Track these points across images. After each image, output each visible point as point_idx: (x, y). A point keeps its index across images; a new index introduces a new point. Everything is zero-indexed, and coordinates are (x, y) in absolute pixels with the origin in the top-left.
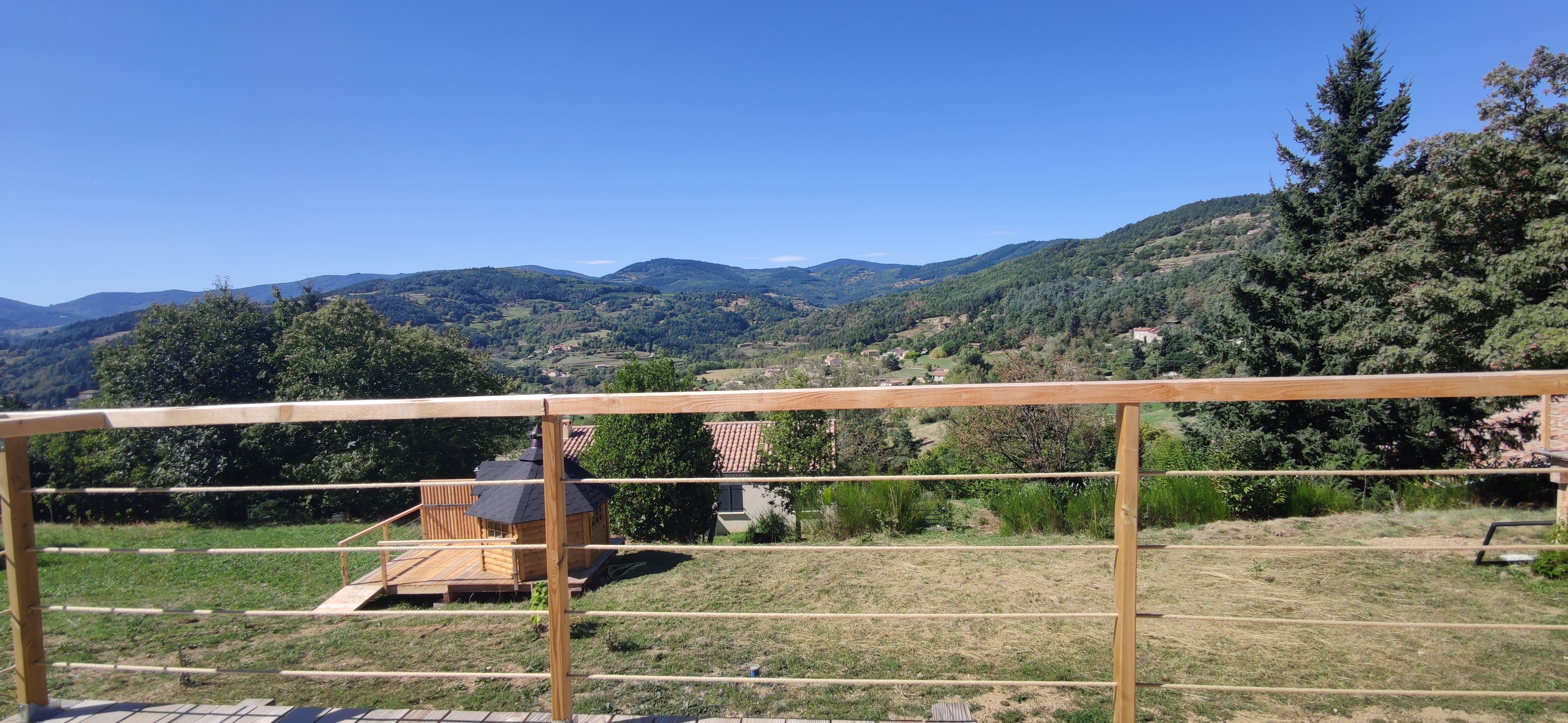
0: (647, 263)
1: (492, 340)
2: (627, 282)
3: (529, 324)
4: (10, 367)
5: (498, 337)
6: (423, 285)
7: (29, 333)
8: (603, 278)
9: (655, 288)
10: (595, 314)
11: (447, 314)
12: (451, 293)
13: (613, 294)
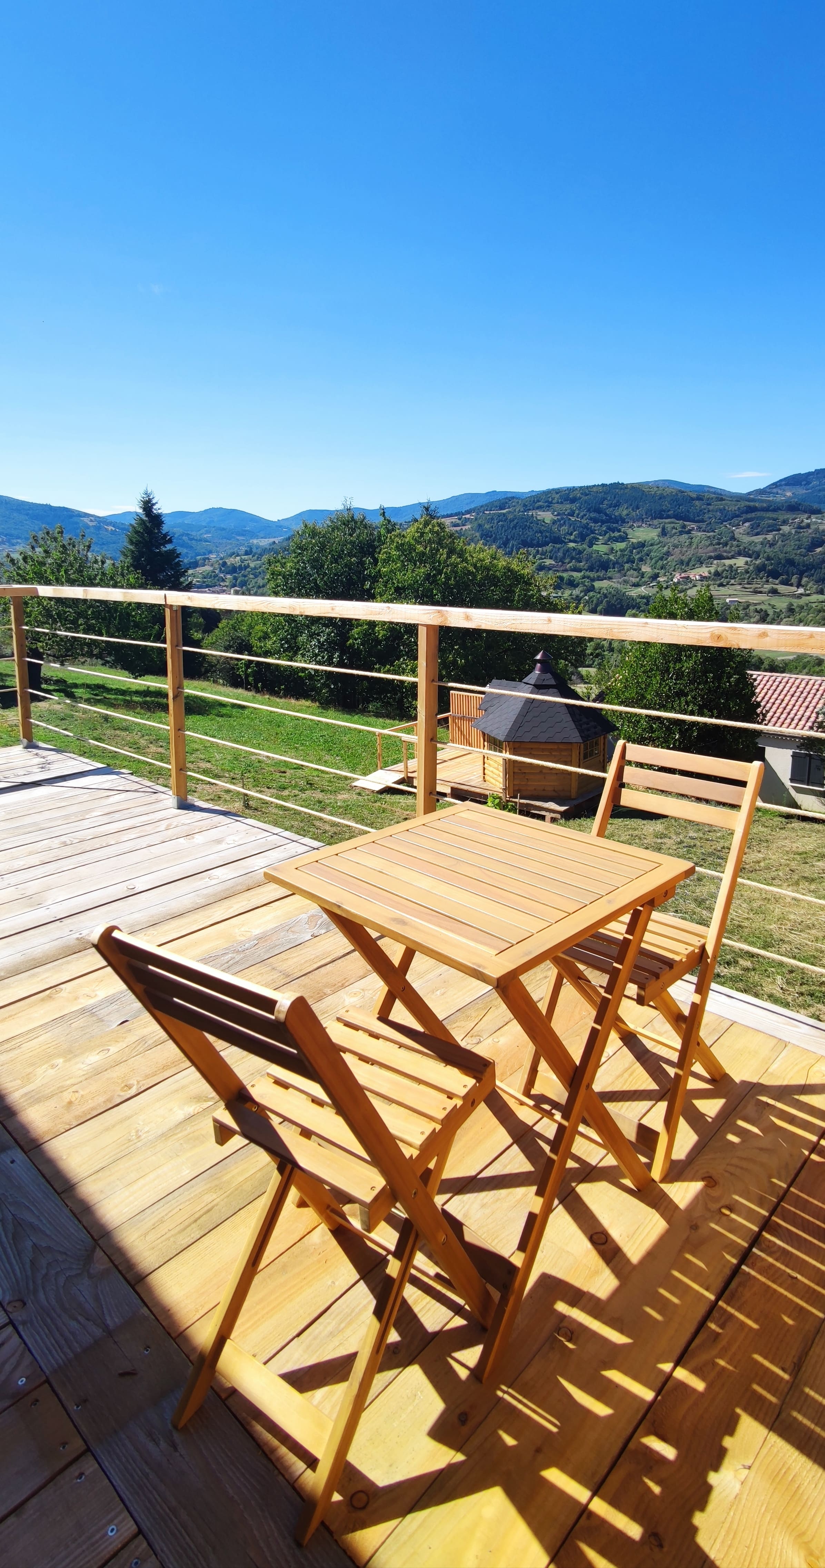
0: (810, 474)
1: (614, 564)
2: (780, 498)
3: (656, 547)
4: (253, 569)
5: (620, 561)
6: (551, 503)
7: (264, 543)
8: (749, 493)
9: (815, 506)
10: (733, 538)
11: (571, 534)
12: (577, 512)
13: (759, 514)
